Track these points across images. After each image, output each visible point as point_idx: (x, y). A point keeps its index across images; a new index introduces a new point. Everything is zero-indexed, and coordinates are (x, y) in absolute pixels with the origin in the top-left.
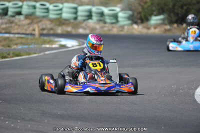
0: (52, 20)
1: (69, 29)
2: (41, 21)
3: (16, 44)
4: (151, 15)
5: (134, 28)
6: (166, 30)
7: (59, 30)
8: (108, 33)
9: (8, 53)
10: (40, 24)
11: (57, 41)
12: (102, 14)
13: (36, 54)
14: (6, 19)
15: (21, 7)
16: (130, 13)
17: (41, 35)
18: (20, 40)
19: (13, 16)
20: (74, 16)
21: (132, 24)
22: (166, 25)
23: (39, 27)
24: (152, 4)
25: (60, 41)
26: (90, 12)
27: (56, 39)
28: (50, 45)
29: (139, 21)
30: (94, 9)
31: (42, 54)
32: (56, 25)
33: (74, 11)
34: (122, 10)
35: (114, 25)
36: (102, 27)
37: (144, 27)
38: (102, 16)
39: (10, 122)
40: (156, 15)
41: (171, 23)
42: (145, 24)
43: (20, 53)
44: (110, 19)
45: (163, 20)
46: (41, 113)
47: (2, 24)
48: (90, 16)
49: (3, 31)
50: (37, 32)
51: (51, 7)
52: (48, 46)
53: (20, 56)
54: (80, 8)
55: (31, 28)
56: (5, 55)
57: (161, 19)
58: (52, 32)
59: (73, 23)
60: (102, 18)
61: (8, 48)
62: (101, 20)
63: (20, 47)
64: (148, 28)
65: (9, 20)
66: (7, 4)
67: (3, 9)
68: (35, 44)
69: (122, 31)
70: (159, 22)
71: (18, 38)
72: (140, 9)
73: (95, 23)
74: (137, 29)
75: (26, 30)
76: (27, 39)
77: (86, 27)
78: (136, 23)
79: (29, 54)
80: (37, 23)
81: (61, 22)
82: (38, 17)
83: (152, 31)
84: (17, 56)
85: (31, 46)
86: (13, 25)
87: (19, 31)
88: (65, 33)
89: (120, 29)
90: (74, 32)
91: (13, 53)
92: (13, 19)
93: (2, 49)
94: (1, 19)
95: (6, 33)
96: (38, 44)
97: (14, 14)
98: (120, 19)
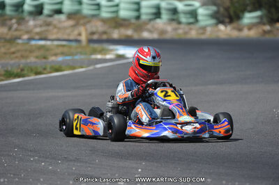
0: (104, 21)
1: (129, 32)
2: (89, 22)
3: (56, 55)
4: (244, 10)
5: (219, 30)
6: (265, 32)
7: (115, 35)
8: (183, 37)
9: (44, 67)
10: (88, 26)
11: (112, 50)
12: (174, 11)
13: (82, 67)
14: (41, 20)
15: (61, 3)
16: (214, 8)
17: (90, 41)
18: (60, 50)
19: (50, 16)
20: (135, 14)
21: (217, 24)
22: (264, 24)
23: (86, 30)
25: (117, 50)
26: (158, 8)
27: (112, 47)
28: (102, 54)
29: (227, 20)
30: (163, 5)
31: (91, 68)
32: (110, 27)
33: (135, 7)
34: (204, 5)
35: (192, 26)
36: (175, 29)
37: (234, 28)
38: (174, 14)
39: (48, 163)
40: (250, 11)
41: (272, 21)
42: (235, 25)
43: (61, 67)
44: (186, 18)
45: (261, 17)
46: (91, 151)
47: (35, 26)
48: (158, 14)
49: (37, 37)
50: (83, 38)
51: (103, 2)
52: (99, 57)
53: (61, 71)
54: (144, 3)
55: (76, 32)
56: (40, 69)
57: (257, 17)
58: (105, 37)
59: (133, 24)
60: (175, 17)
61: (44, 60)
62: (173, 20)
63: (60, 58)
64: (240, 30)
65: (45, 21)
67: (36, 6)
68: (81, 53)
69: (203, 33)
70: (255, 21)
71: (58, 46)
72: (227, 3)
73: (165, 24)
74: (225, 31)
75: (69, 35)
76: (70, 47)
77: (152, 29)
78: (222, 22)
79: (74, 68)
80: (84, 24)
81: (117, 22)
82: (85, 17)
83: (246, 33)
84: (57, 70)
85: (77, 57)
86: (50, 28)
87: (60, 36)
88: (123, 38)
89: (201, 31)
90: (136, 36)
91: (51, 68)
92: (50, 19)
93: (35, 62)
94: (34, 20)
95: (41, 39)
96: (86, 54)
97: (52, 13)
98: (200, 18)
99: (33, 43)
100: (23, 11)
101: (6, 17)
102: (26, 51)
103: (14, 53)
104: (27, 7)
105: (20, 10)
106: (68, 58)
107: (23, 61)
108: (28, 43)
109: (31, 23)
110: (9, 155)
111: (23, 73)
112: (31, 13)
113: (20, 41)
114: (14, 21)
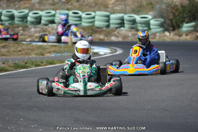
0: (84, 29)
1: (102, 37)
3: (50, 52)
4: (183, 22)
5: (167, 36)
9: (41, 61)
12: (134, 22)
14: (39, 28)
15: (54, 16)
16: (162, 20)
18: (53, 49)
19: (46, 25)
20: (107, 23)
21: (164, 32)
24: (184, 11)
25: (93, 49)
26: (122, 19)
29: (171, 28)
30: (126, 17)
32: (88, 33)
33: (106, 18)
34: (154, 17)
36: (134, 35)
37: (176, 34)
38: (133, 24)
40: (187, 23)
42: (176, 32)
43: (53, 61)
44: (142, 27)
45: (195, 27)
47: (36, 32)
48: (122, 24)
49: (37, 40)
50: (69, 41)
51: (84, 15)
53: (54, 64)
54: (112, 16)
56: (39, 63)
57: (192, 27)
59: (105, 30)
60: (133, 26)
61: (41, 56)
62: (133, 28)
63: (53, 55)
64: (180, 36)
65: (42, 29)
66: (41, 13)
67: (36, 18)
68: (68, 52)
69: (154, 38)
70: (190, 29)
71: (51, 46)
72: (171, 16)
73: (126, 30)
74: (169, 36)
76: (60, 47)
77: (118, 35)
78: (167, 30)
81: (93, 30)
83: (184, 38)
84: (51, 64)
85: (64, 54)
86: (47, 33)
88: (97, 41)
90: (106, 40)
91: (47, 61)
92: (47, 27)
93: (35, 58)
94: (35, 28)
97: (47, 23)
98: (151, 27)
99: (34, 44)
100: (27, 21)
101: (15, 26)
102: (29, 49)
103: (20, 51)
104: (29, 19)
105: (25, 20)
106: (58, 55)
107: (26, 57)
108: (30, 44)
109: (33, 30)
110: (16, 124)
111: (27, 65)
112: (32, 23)
113: (25, 43)
114: (20, 28)
